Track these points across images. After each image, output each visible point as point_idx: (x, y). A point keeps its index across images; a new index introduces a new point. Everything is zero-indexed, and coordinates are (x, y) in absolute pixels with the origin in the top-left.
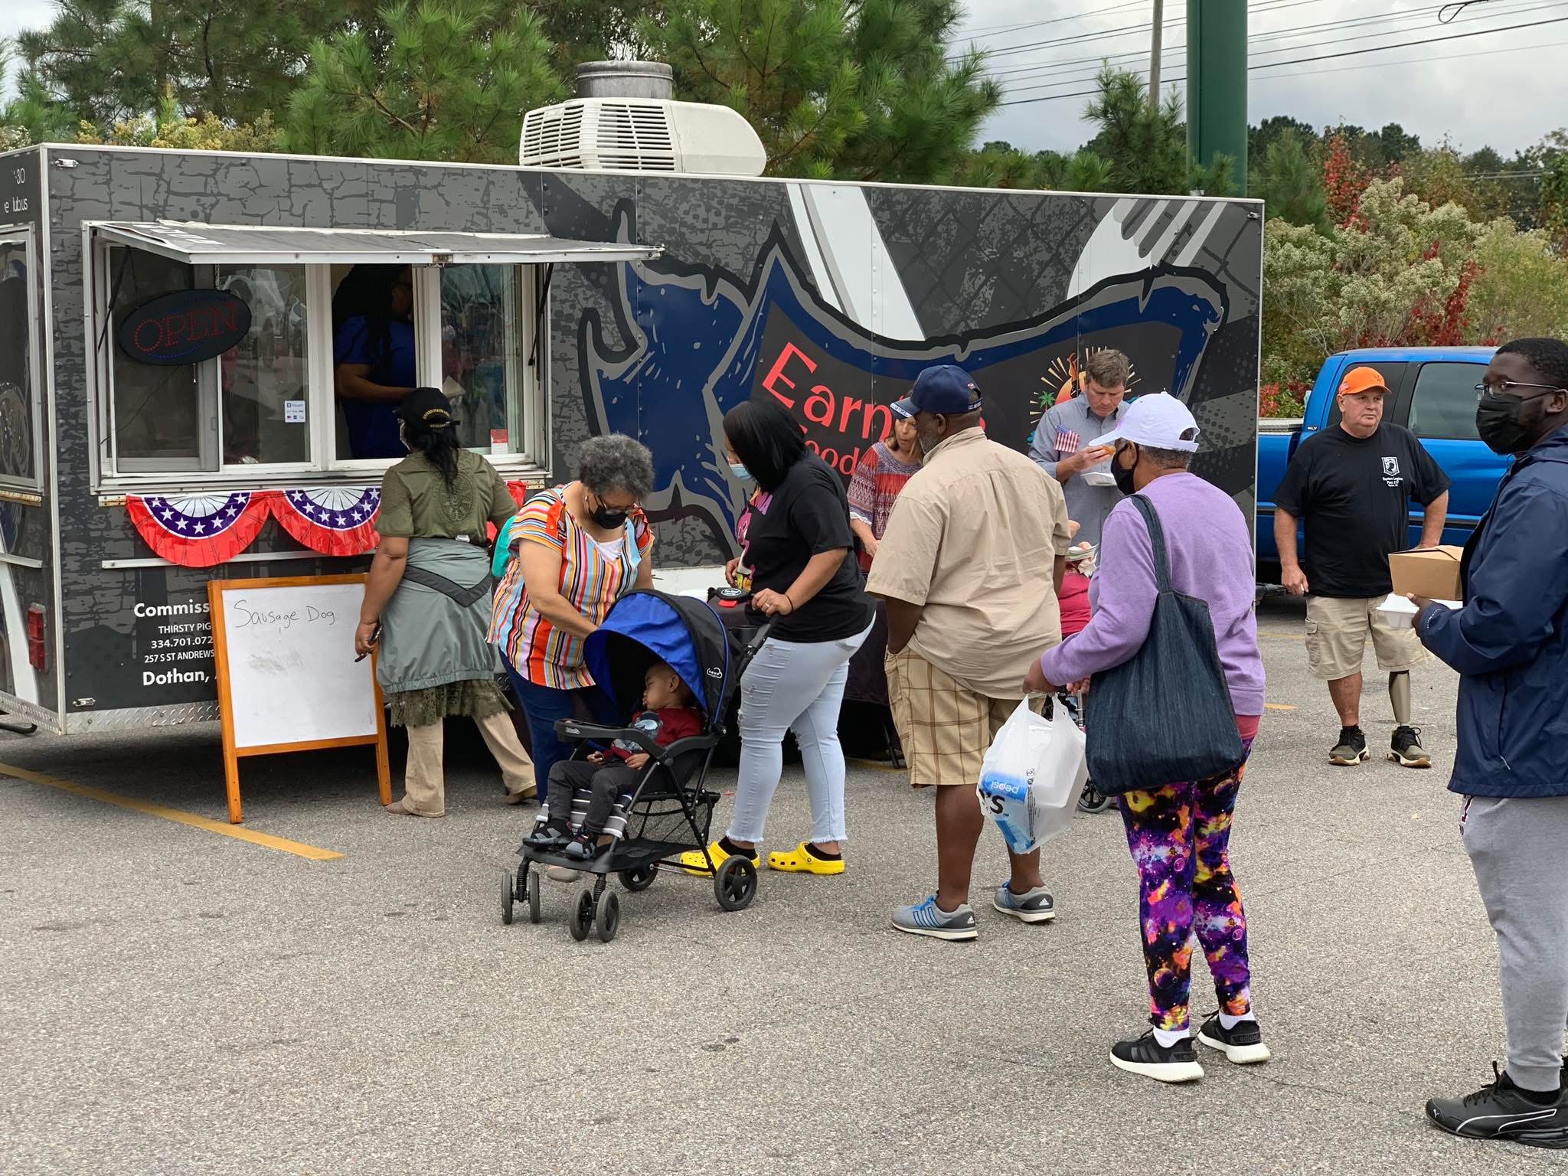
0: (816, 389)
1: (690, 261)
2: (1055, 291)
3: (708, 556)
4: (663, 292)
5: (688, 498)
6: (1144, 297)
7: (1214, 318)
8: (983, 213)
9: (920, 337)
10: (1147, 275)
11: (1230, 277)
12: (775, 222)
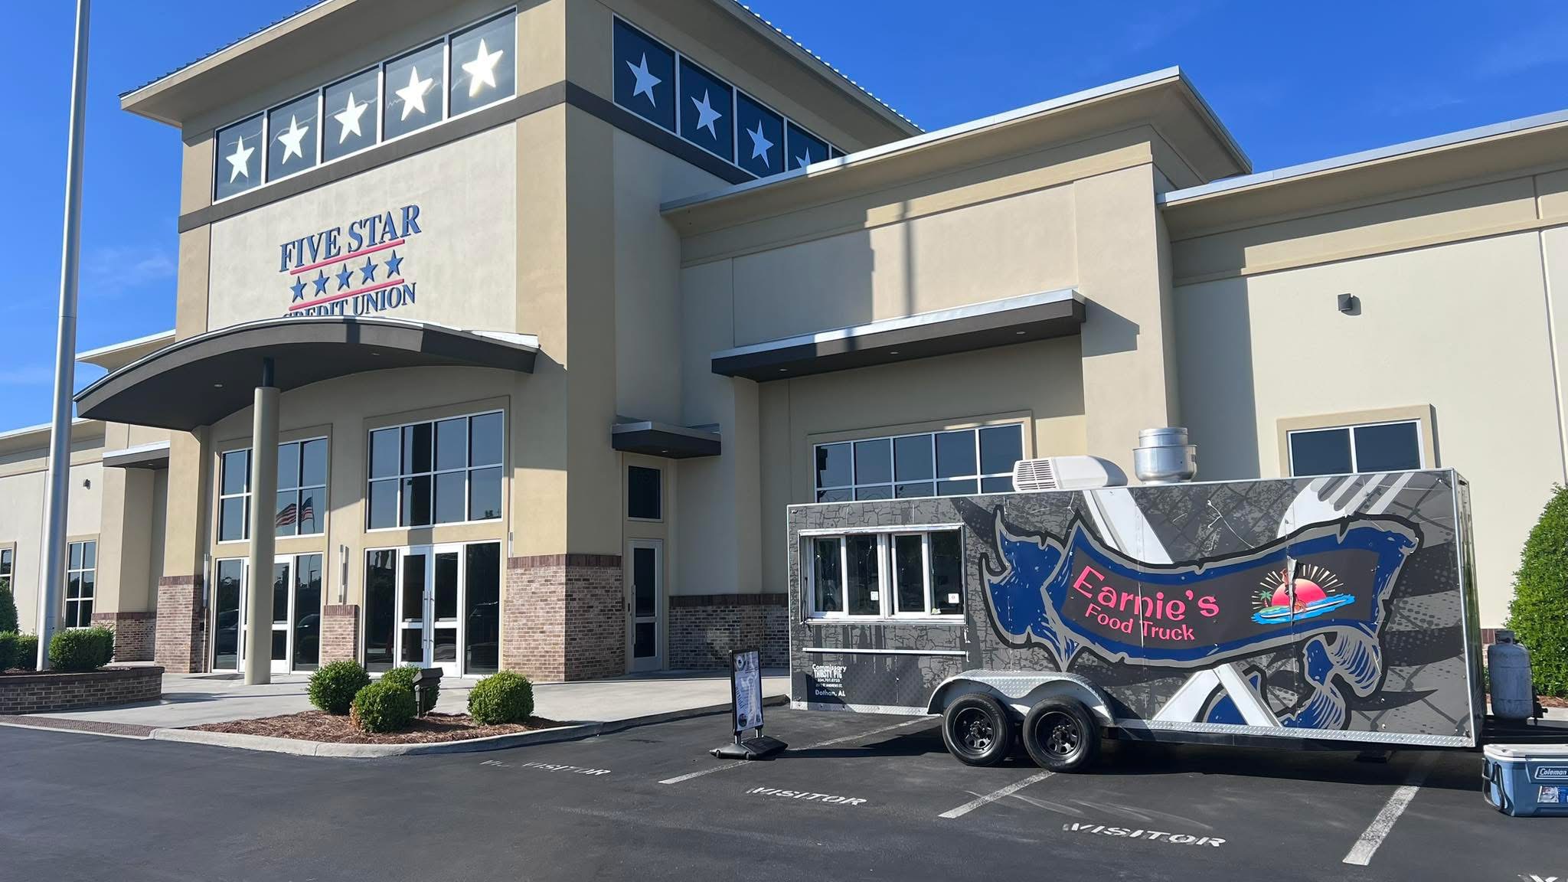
0: (1106, 589)
1: (1033, 529)
2: (1267, 533)
3: (1046, 667)
4: (1018, 544)
5: (1035, 639)
6: (1341, 536)
7: (1409, 544)
8: (1210, 495)
9: (1171, 563)
10: (1343, 522)
11: (1423, 519)
12: (1077, 509)
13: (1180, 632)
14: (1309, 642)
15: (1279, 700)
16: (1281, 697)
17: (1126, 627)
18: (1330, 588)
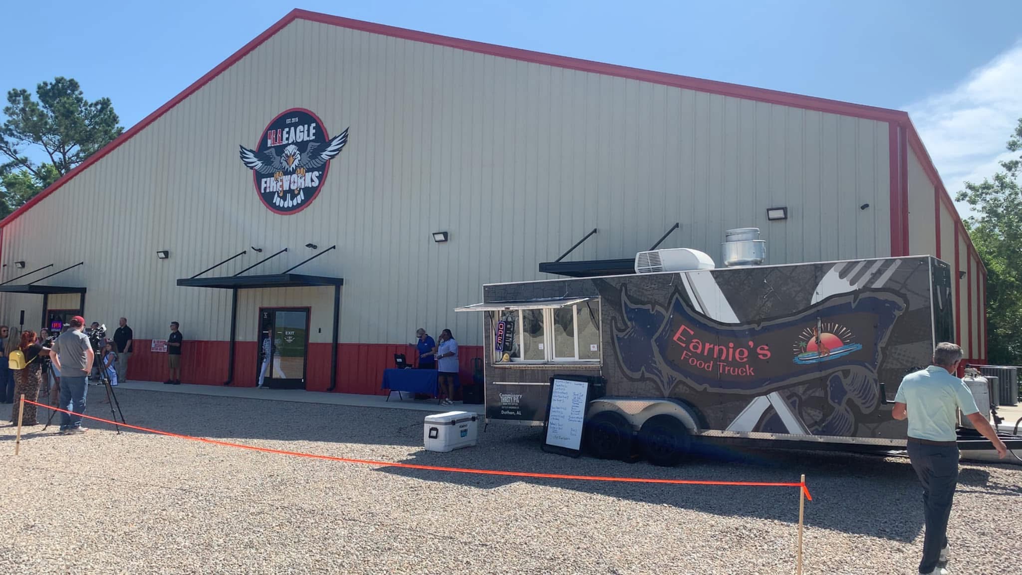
0: (695, 340)
1: (646, 300)
2: (805, 302)
4: (636, 310)
5: (647, 375)
6: (854, 302)
7: (899, 308)
8: (765, 275)
9: (738, 322)
10: (855, 293)
11: (909, 291)
12: (676, 286)
13: (744, 370)
14: (831, 377)
15: (811, 417)
16: (812, 414)
17: (708, 367)
18: (846, 339)
